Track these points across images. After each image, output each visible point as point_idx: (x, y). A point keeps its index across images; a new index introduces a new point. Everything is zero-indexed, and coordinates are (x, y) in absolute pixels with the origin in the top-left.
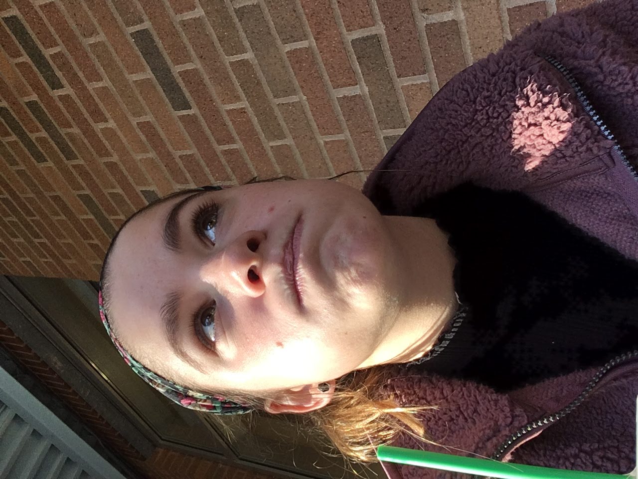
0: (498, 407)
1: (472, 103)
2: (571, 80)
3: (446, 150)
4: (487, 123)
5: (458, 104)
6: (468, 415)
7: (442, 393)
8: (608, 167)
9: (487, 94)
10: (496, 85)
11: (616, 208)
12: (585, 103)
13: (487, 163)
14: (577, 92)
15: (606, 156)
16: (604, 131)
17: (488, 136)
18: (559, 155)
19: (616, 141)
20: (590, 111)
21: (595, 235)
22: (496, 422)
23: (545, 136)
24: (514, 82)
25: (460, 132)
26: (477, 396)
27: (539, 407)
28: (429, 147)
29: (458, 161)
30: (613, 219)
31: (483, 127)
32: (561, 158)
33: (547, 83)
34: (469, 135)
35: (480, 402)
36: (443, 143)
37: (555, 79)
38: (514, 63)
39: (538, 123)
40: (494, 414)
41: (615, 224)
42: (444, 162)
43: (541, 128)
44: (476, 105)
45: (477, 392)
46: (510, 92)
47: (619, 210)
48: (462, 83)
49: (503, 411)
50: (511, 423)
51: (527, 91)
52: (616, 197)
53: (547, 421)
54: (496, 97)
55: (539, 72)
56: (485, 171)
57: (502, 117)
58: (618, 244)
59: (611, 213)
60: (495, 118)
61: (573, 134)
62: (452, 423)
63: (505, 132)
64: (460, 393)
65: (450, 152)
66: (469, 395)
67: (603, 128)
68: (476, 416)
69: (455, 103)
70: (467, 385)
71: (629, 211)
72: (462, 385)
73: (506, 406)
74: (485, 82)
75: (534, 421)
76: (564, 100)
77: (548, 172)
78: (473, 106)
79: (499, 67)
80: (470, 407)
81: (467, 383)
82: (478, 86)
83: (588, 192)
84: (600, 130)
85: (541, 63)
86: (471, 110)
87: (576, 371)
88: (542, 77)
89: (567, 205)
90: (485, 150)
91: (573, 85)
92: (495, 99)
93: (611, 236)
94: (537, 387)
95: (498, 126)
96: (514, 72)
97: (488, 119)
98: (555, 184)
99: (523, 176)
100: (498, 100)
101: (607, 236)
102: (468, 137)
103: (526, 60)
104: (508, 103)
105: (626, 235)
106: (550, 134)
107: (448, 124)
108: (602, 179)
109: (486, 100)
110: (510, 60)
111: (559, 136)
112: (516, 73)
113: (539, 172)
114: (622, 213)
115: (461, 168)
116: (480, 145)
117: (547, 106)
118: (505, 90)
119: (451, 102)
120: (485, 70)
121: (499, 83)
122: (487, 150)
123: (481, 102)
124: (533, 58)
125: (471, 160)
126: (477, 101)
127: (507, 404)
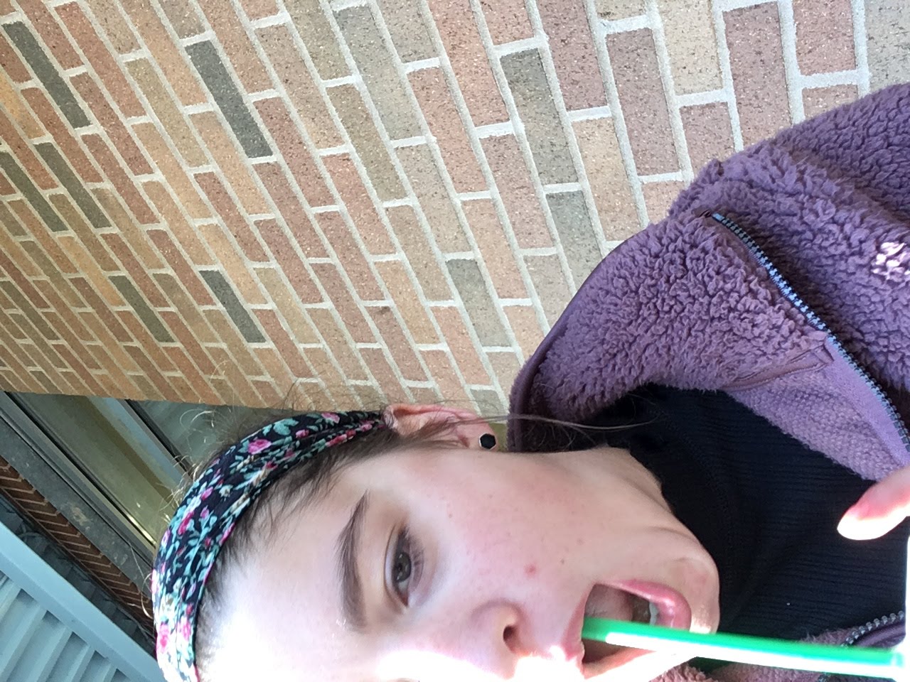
1: (633, 294)
3: (610, 354)
4: (657, 319)
5: (617, 297)
8: (826, 364)
9: (653, 282)
10: (661, 270)
11: (842, 414)
13: (667, 365)
14: (768, 271)
15: (819, 351)
16: (812, 318)
17: (661, 336)
18: (759, 353)
19: (829, 331)
21: (819, 449)
23: (735, 330)
24: (684, 264)
25: (624, 332)
28: (589, 349)
29: (628, 366)
30: (840, 428)
31: (652, 324)
32: (761, 356)
33: (728, 263)
34: (636, 334)
36: (605, 346)
37: (737, 258)
38: (680, 238)
39: (723, 316)
42: (610, 369)
43: (729, 322)
44: (639, 297)
46: (682, 277)
47: (847, 417)
48: (617, 269)
51: (703, 277)
52: (840, 398)
54: (664, 285)
55: (715, 249)
56: (666, 374)
57: (675, 311)
59: (838, 420)
60: (667, 312)
61: (771, 327)
63: (682, 330)
65: (615, 355)
67: (810, 316)
69: (613, 295)
71: (861, 417)
74: (646, 266)
76: (752, 285)
78: (636, 298)
79: (662, 245)
82: (639, 273)
83: (804, 392)
84: (806, 318)
85: (715, 237)
86: (634, 304)
88: (719, 257)
89: (780, 409)
90: (659, 353)
91: (763, 260)
92: (663, 289)
93: (841, 450)
95: (672, 321)
96: (682, 251)
97: (658, 312)
98: (760, 383)
99: (716, 377)
100: (666, 289)
101: (835, 451)
103: (696, 233)
104: (679, 292)
105: (860, 449)
106: (741, 329)
107: (607, 321)
108: (819, 377)
109: (652, 289)
110: (676, 235)
111: (752, 330)
112: (685, 251)
113: (736, 372)
114: (852, 420)
115: (634, 374)
116: (652, 346)
117: (732, 294)
118: (673, 276)
119: (608, 292)
120: (644, 249)
121: (665, 267)
122: (663, 352)
123: (644, 292)
124: (704, 229)
125: (644, 364)
126: (640, 292)
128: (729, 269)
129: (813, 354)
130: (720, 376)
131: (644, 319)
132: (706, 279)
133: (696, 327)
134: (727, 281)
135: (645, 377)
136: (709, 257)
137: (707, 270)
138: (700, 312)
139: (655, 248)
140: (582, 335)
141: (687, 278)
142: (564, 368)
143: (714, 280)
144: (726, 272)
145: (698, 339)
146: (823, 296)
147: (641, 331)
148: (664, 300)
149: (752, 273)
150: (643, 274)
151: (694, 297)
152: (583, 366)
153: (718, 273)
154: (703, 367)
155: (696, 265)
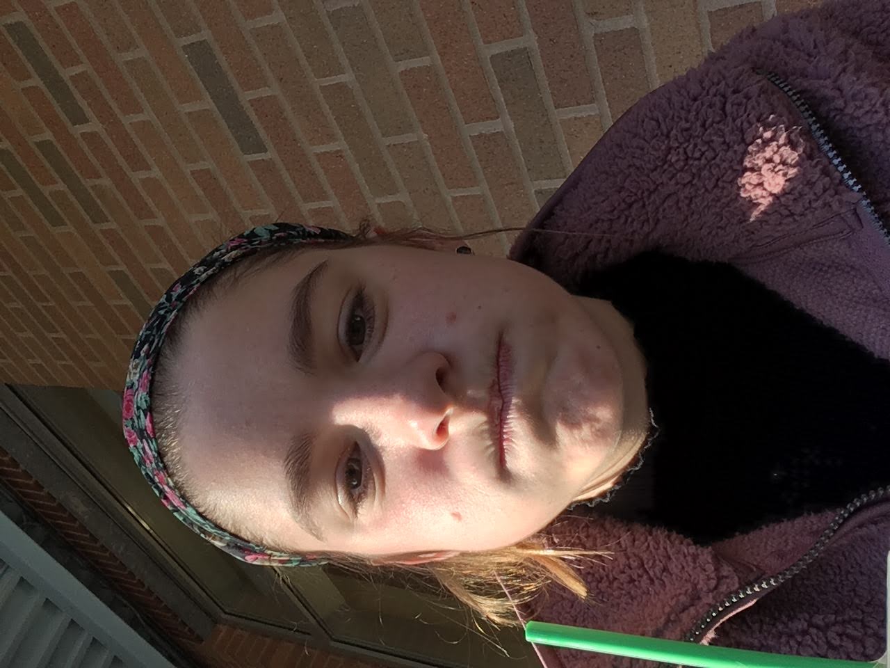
0: (698, 564)
1: (664, 138)
2: (803, 108)
3: (626, 204)
4: (685, 165)
5: (645, 140)
6: (655, 575)
8: (853, 230)
9: (688, 125)
10: (697, 114)
11: (862, 287)
12: (822, 141)
14: (810, 125)
15: (849, 214)
16: (849, 179)
17: (685, 185)
18: (785, 212)
19: (864, 193)
20: (827, 152)
21: (833, 325)
22: (695, 586)
23: (766, 185)
24: (723, 109)
25: (645, 178)
26: (669, 549)
27: (754, 565)
28: (603, 198)
29: (643, 218)
30: (857, 302)
31: (679, 171)
32: (787, 216)
34: (659, 181)
35: (672, 557)
36: (622, 193)
38: (723, 82)
39: (756, 168)
40: (691, 573)
41: (861, 310)
42: (622, 220)
43: (761, 175)
44: (670, 141)
45: (668, 542)
46: (719, 122)
47: (866, 291)
48: (650, 110)
49: (705, 570)
50: (716, 588)
51: (742, 124)
52: (863, 271)
53: (767, 585)
54: (699, 129)
55: (759, 96)
56: (679, 234)
57: (706, 158)
58: (865, 337)
59: (856, 294)
60: (696, 159)
61: (805, 183)
62: (631, 585)
63: (710, 179)
64: (643, 543)
65: (630, 206)
66: (656, 547)
67: (846, 176)
68: (666, 577)
69: (640, 138)
70: (654, 533)
71: (881, 291)
72: (647, 533)
73: (709, 563)
74: (682, 108)
75: (748, 585)
76: (793, 136)
77: (767, 237)
78: (666, 142)
79: (703, 88)
80: (657, 562)
81: (654, 530)
82: (673, 115)
84: (843, 177)
85: (760, 84)
86: (663, 147)
87: (805, 514)
88: (761, 105)
89: (795, 283)
90: (680, 204)
91: (806, 114)
92: (697, 133)
93: (855, 325)
94: (751, 537)
95: (700, 170)
96: (724, 96)
97: (687, 160)
98: (777, 254)
99: (733, 242)
100: (701, 134)
101: (849, 327)
102: (658, 185)
103: (740, 78)
104: (714, 138)
105: (877, 324)
106: (773, 183)
107: (630, 166)
108: (844, 246)
109: (685, 133)
112: (727, 96)
113: (755, 237)
114: (872, 294)
115: (646, 229)
116: (674, 196)
117: (770, 143)
118: (710, 120)
120: (683, 91)
121: (702, 111)
122: (683, 204)
123: (677, 136)
125: (661, 218)
126: (671, 135)
127: (710, 561)
128: (771, 116)
129: (843, 219)
130: (738, 242)
132: (746, 125)
133: (725, 178)
134: (767, 128)
136: (753, 102)
137: (748, 116)
138: (733, 160)
140: (597, 184)
141: (724, 124)
143: (754, 126)
144: (767, 120)
145: (725, 191)
147: (665, 179)
149: (794, 123)
150: (678, 117)
151: (728, 145)
152: (593, 218)
153: (758, 120)
154: (720, 227)
155: (737, 111)
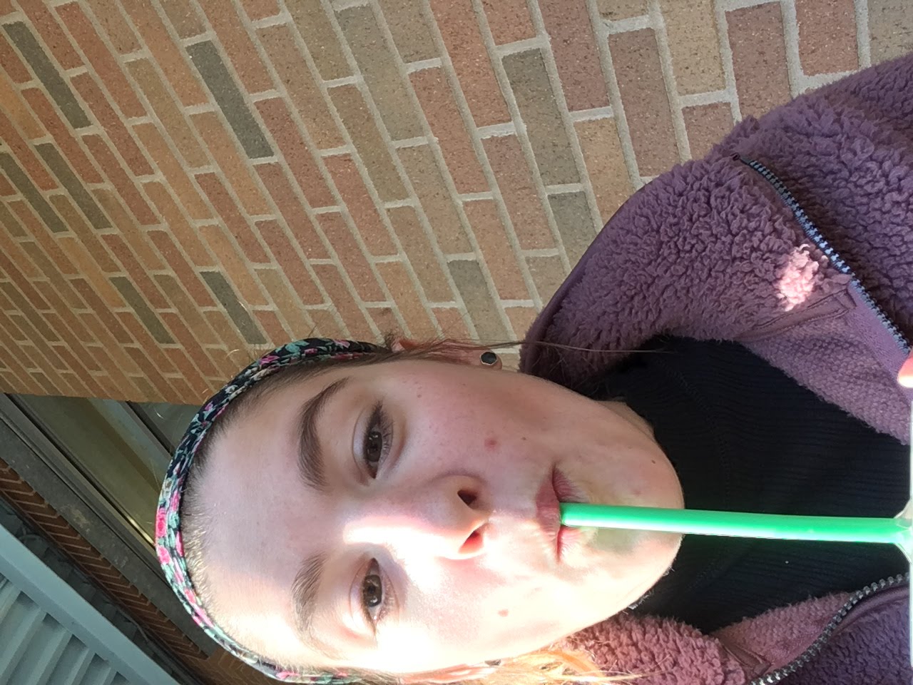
0: (705, 659)
1: (655, 233)
2: (786, 195)
3: (627, 297)
4: (677, 259)
5: (637, 236)
6: (666, 669)
7: (630, 637)
8: (846, 309)
9: (676, 220)
10: (684, 208)
11: (862, 363)
12: (807, 226)
13: (685, 309)
14: (794, 212)
15: (842, 295)
16: (836, 262)
17: (680, 277)
18: (779, 296)
19: (854, 274)
20: (814, 236)
23: (757, 271)
24: (708, 203)
25: (643, 273)
26: (678, 641)
27: (760, 656)
28: (605, 292)
29: (645, 309)
30: (858, 378)
31: (672, 264)
32: (781, 299)
33: (753, 202)
34: (655, 275)
35: (682, 650)
36: (623, 287)
37: (763, 196)
38: (706, 176)
39: (745, 256)
40: (699, 668)
41: (862, 385)
42: (627, 311)
43: (751, 263)
44: (660, 236)
45: (677, 634)
46: (705, 216)
47: (866, 366)
48: (640, 208)
49: (713, 665)
50: (724, 683)
51: (727, 216)
52: (861, 347)
54: (686, 224)
55: (741, 187)
56: (683, 319)
57: (697, 251)
58: (866, 413)
59: (856, 370)
60: (688, 252)
63: (702, 270)
64: (654, 636)
65: (632, 298)
66: (666, 639)
67: (834, 258)
68: (676, 671)
69: (633, 235)
70: (664, 625)
71: (880, 366)
72: (657, 625)
73: (716, 657)
76: (777, 225)
77: (767, 317)
78: (657, 237)
79: (687, 183)
80: (668, 657)
81: (664, 621)
82: (662, 211)
84: (830, 260)
85: (742, 175)
86: (654, 242)
88: (744, 196)
89: (796, 359)
90: (678, 295)
91: (790, 201)
92: (685, 227)
93: (857, 401)
94: (758, 623)
95: (692, 261)
96: (707, 189)
97: (679, 252)
98: (779, 332)
99: (734, 323)
100: (689, 228)
101: (851, 402)
103: (723, 171)
104: (701, 231)
105: (877, 399)
106: (763, 270)
107: (626, 262)
108: (841, 324)
109: (674, 228)
110: (702, 174)
111: (774, 271)
112: (710, 189)
113: (755, 318)
114: (871, 369)
115: (651, 318)
116: (671, 287)
117: (756, 233)
118: (696, 214)
119: (628, 232)
120: (668, 188)
121: (688, 205)
122: (682, 294)
123: (666, 231)
124: (731, 168)
125: (662, 308)
126: (661, 231)
127: (717, 655)
128: (754, 207)
129: (836, 299)
130: (739, 322)
131: (664, 258)
132: (730, 217)
133: (716, 268)
134: (752, 219)
135: (661, 322)
136: (734, 195)
137: (732, 208)
138: (721, 251)
139: (679, 185)
140: (599, 278)
141: (710, 217)
142: (579, 315)
143: (738, 218)
144: (750, 211)
145: (718, 280)
146: (850, 241)
147: (660, 271)
148: (685, 239)
149: (777, 213)
150: (666, 213)
151: (716, 236)
152: (599, 311)
153: (742, 212)
154: (721, 312)
155: (721, 203)
